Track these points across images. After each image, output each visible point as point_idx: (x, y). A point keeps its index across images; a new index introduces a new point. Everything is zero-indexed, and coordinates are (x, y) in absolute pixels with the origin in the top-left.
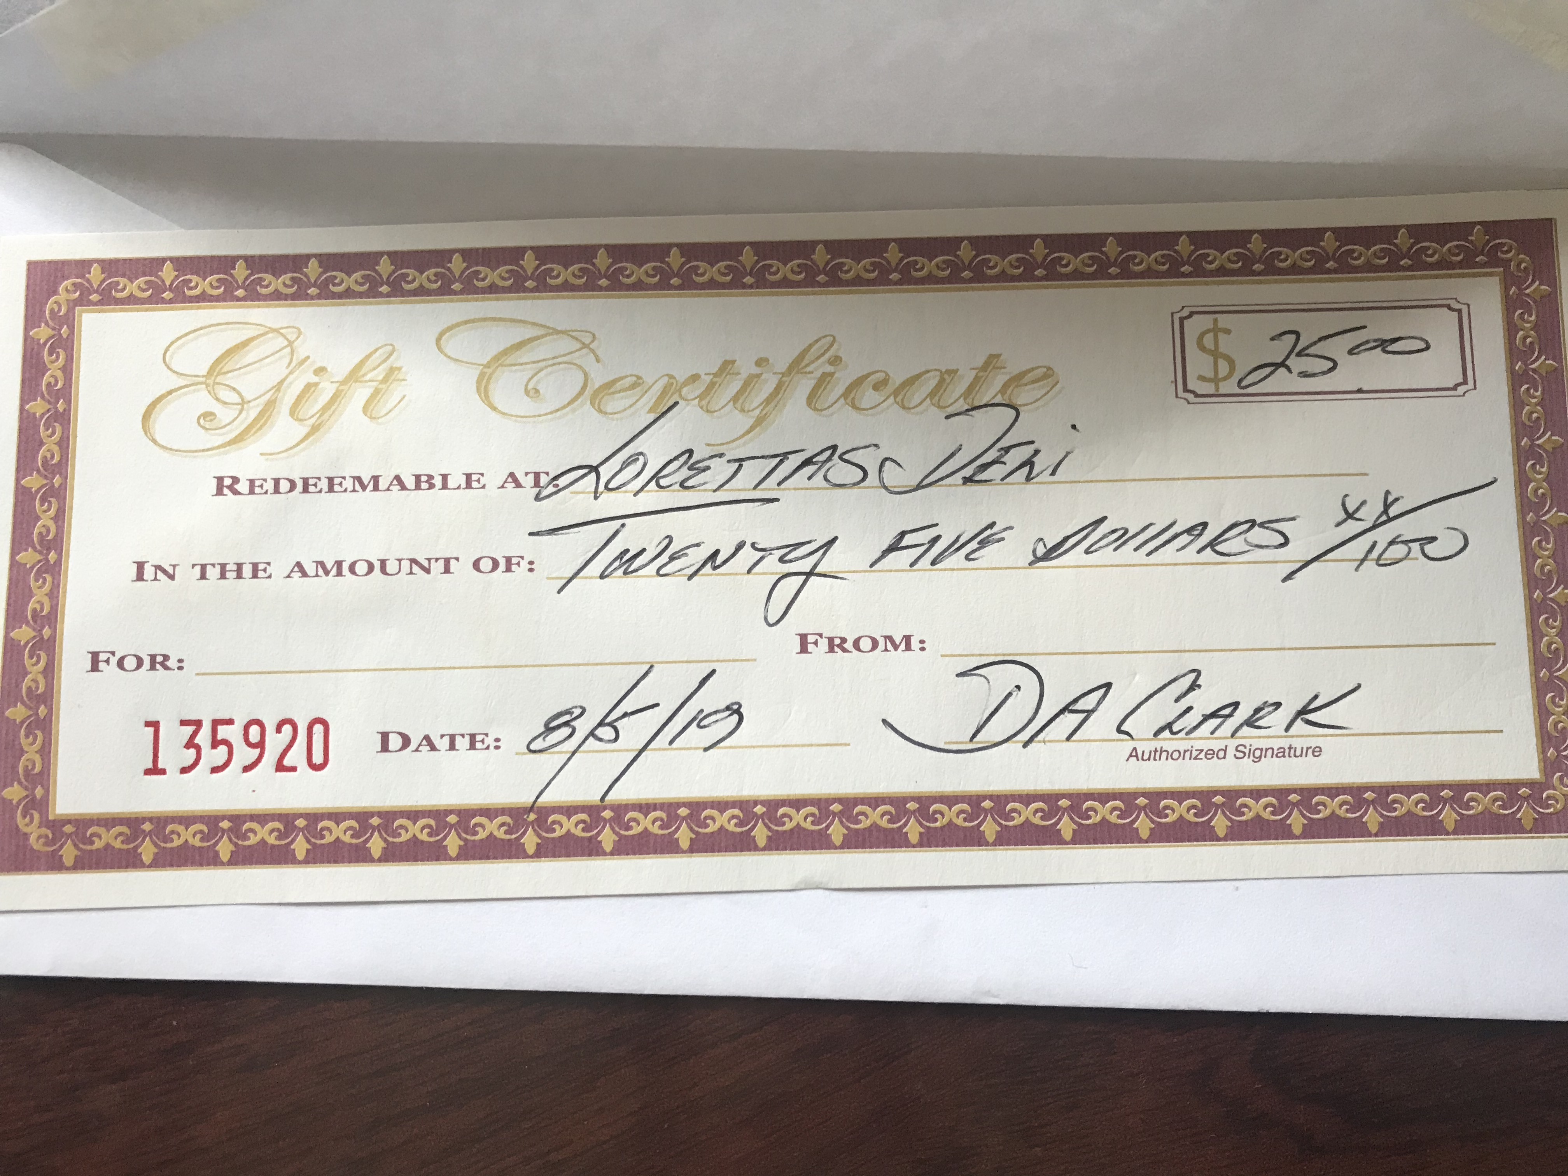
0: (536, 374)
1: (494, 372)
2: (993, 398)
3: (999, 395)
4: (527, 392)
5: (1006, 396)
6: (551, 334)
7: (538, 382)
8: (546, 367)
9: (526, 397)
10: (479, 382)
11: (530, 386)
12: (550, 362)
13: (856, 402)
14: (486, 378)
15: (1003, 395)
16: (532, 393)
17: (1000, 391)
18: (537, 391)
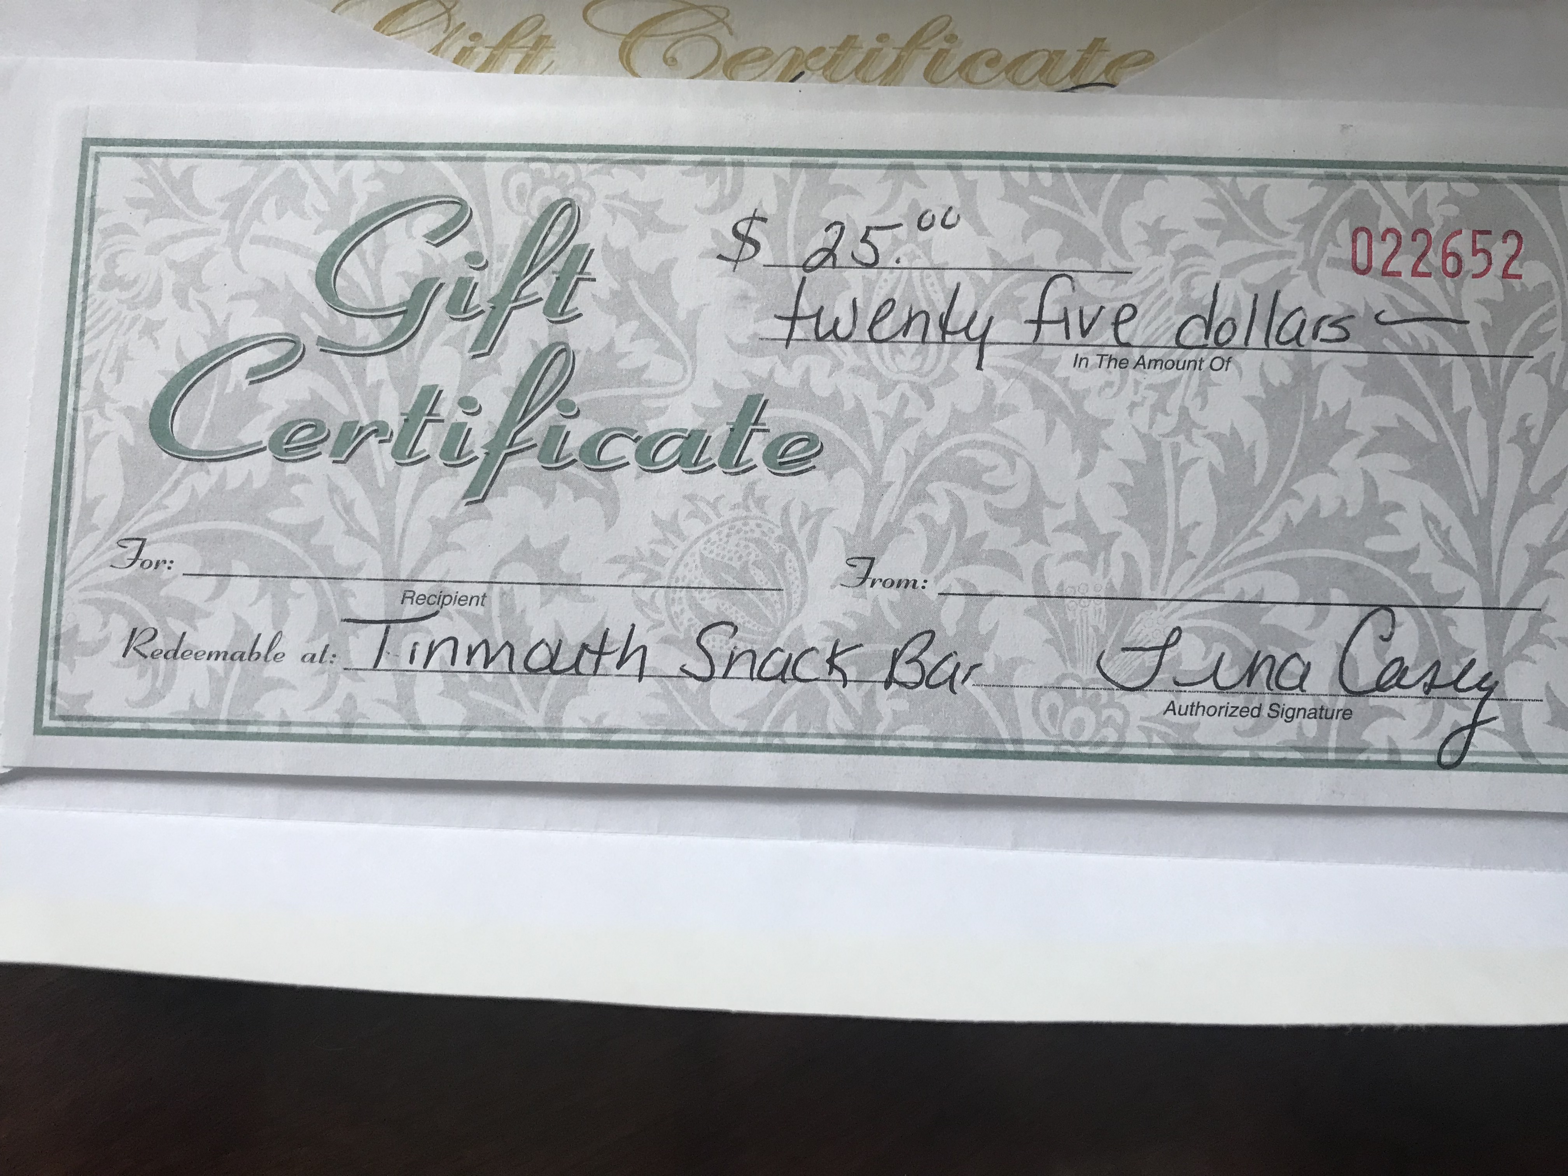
0: (674, 44)
1: (635, 41)
2: (1098, 77)
3: (1103, 76)
4: (665, 61)
5: (1109, 76)
6: (689, 9)
7: (676, 51)
8: (684, 38)
9: (664, 65)
10: (621, 51)
11: (669, 55)
12: (688, 34)
13: (970, 77)
14: (628, 47)
15: (1106, 76)
16: (669, 61)
17: (1104, 72)
18: (674, 59)
